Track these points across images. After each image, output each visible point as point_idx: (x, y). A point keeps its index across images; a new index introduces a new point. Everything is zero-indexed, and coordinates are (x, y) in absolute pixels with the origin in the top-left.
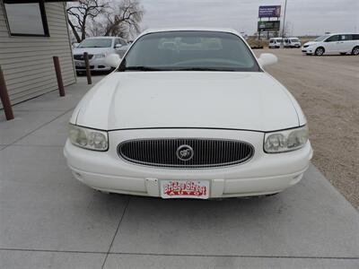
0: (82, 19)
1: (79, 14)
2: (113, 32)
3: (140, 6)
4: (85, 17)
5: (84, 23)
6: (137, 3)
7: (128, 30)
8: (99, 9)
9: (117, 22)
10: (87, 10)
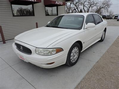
0: (88, 8)
1: (88, 7)
2: (98, 12)
3: (110, 2)
4: (89, 8)
5: (89, 9)
6: (109, 1)
7: (104, 11)
8: (95, 4)
9: (100, 9)
10: (90, 5)
